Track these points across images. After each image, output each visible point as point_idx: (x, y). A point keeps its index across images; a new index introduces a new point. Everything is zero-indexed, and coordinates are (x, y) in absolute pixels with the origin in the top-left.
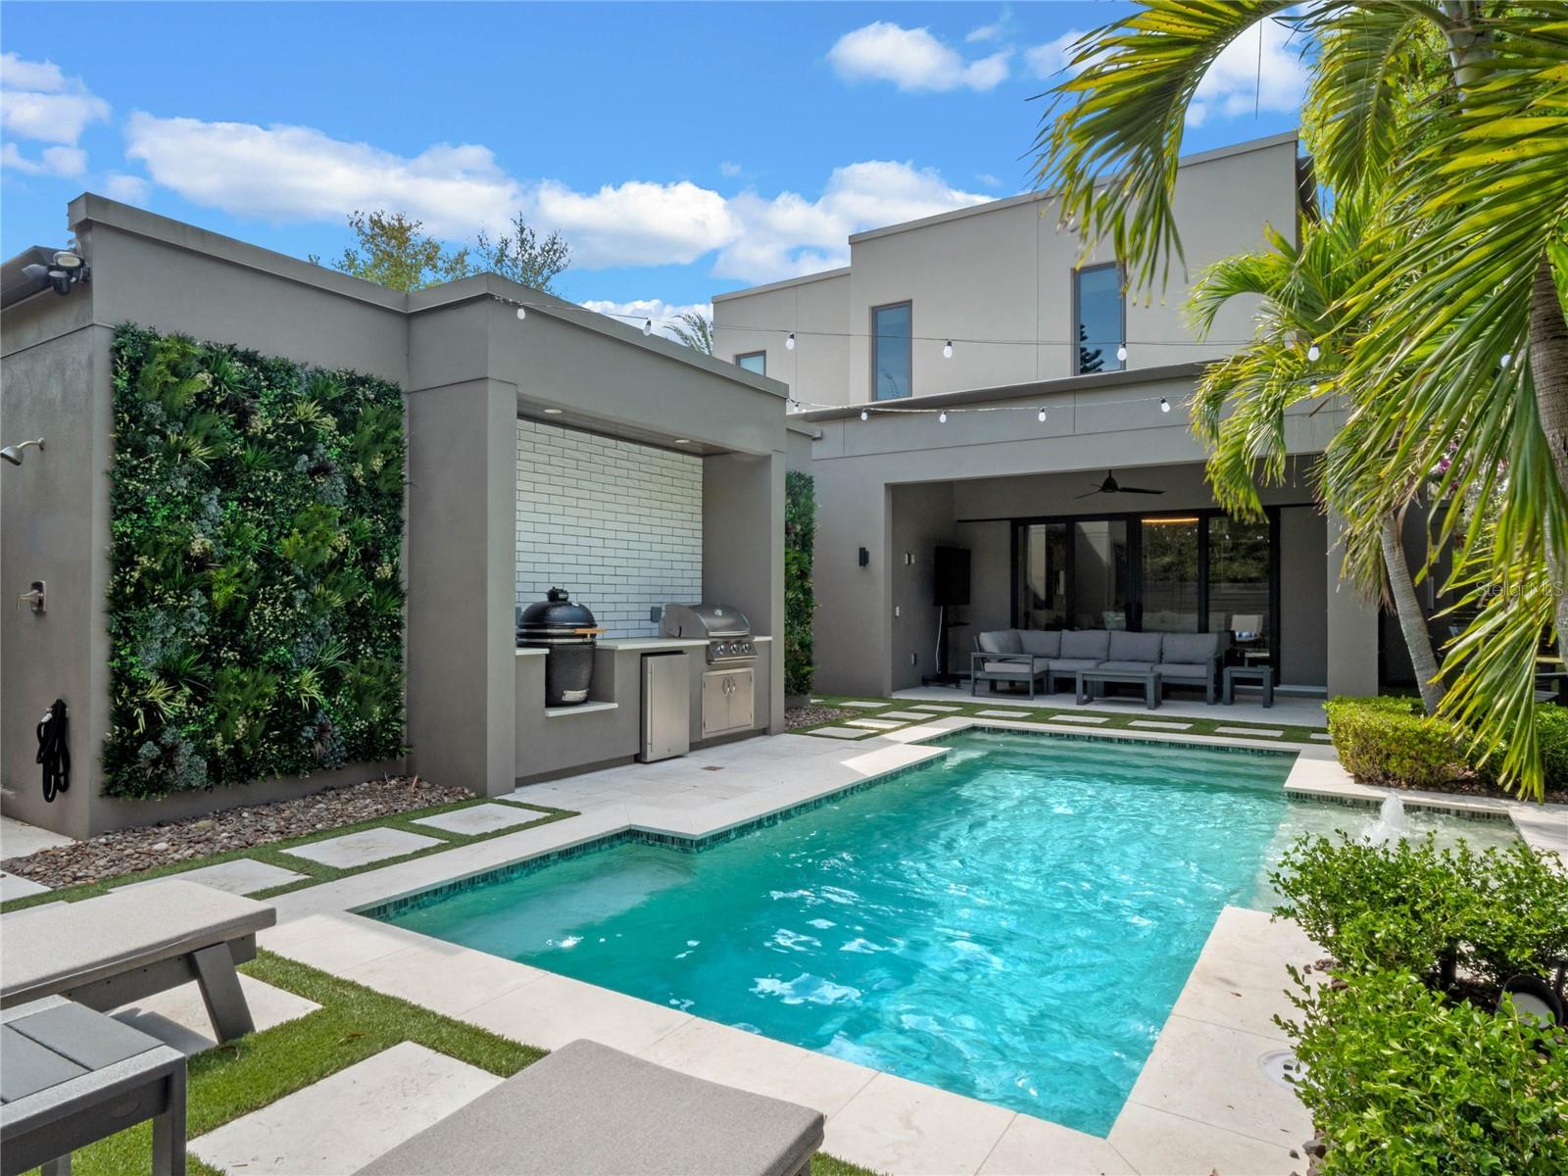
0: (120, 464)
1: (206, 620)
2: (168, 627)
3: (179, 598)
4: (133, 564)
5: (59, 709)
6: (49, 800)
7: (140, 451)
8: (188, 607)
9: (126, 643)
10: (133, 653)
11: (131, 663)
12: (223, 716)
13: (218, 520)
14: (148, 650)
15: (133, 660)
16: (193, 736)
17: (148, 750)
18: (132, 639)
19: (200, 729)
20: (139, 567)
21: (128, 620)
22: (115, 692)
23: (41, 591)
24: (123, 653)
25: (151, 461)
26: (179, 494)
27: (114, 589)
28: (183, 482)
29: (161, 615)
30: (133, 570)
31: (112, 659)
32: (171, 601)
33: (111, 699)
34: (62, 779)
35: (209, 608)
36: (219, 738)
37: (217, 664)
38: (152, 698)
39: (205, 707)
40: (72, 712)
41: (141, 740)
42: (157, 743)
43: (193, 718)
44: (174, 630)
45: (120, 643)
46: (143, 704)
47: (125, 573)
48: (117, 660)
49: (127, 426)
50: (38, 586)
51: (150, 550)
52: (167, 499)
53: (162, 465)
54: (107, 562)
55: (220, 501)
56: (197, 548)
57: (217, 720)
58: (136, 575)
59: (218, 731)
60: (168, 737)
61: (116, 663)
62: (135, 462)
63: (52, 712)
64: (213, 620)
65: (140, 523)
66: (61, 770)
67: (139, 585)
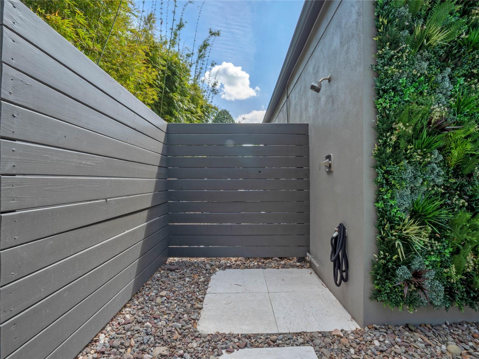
0: (381, 57)
1: (442, 173)
2: (415, 178)
3: (424, 156)
4: (391, 129)
5: (342, 228)
6: (339, 285)
7: (395, 44)
8: (429, 163)
9: (387, 190)
10: (392, 198)
11: (391, 206)
12: (457, 251)
13: (449, 93)
14: (402, 196)
15: (392, 202)
16: (433, 265)
17: (403, 272)
18: (392, 186)
19: (438, 260)
20: (397, 132)
21: (387, 172)
22: (380, 226)
23: (330, 160)
24: (385, 197)
25: (403, 51)
26: (421, 75)
27: (379, 150)
28: (425, 65)
29: (410, 168)
30: (392, 134)
31: (377, 202)
32: (418, 158)
33: (376, 230)
34: (344, 274)
35: (445, 164)
36: (453, 269)
37: (452, 208)
38: (407, 234)
39: (442, 242)
40: (350, 234)
41: (398, 264)
42: (409, 268)
43: (433, 251)
44: (421, 180)
45: (383, 190)
46: (401, 238)
47: (387, 137)
48: (381, 202)
49: (386, 28)
50: (329, 157)
51: (406, 118)
52: (413, 79)
53: (410, 53)
54: (373, 131)
55: (451, 78)
56: (436, 116)
57: (452, 254)
58: (394, 138)
59: (452, 263)
60: (416, 265)
61: (380, 204)
62: (392, 53)
63: (338, 231)
64: (447, 173)
65: (395, 99)
66: (344, 269)
67: (396, 146)
